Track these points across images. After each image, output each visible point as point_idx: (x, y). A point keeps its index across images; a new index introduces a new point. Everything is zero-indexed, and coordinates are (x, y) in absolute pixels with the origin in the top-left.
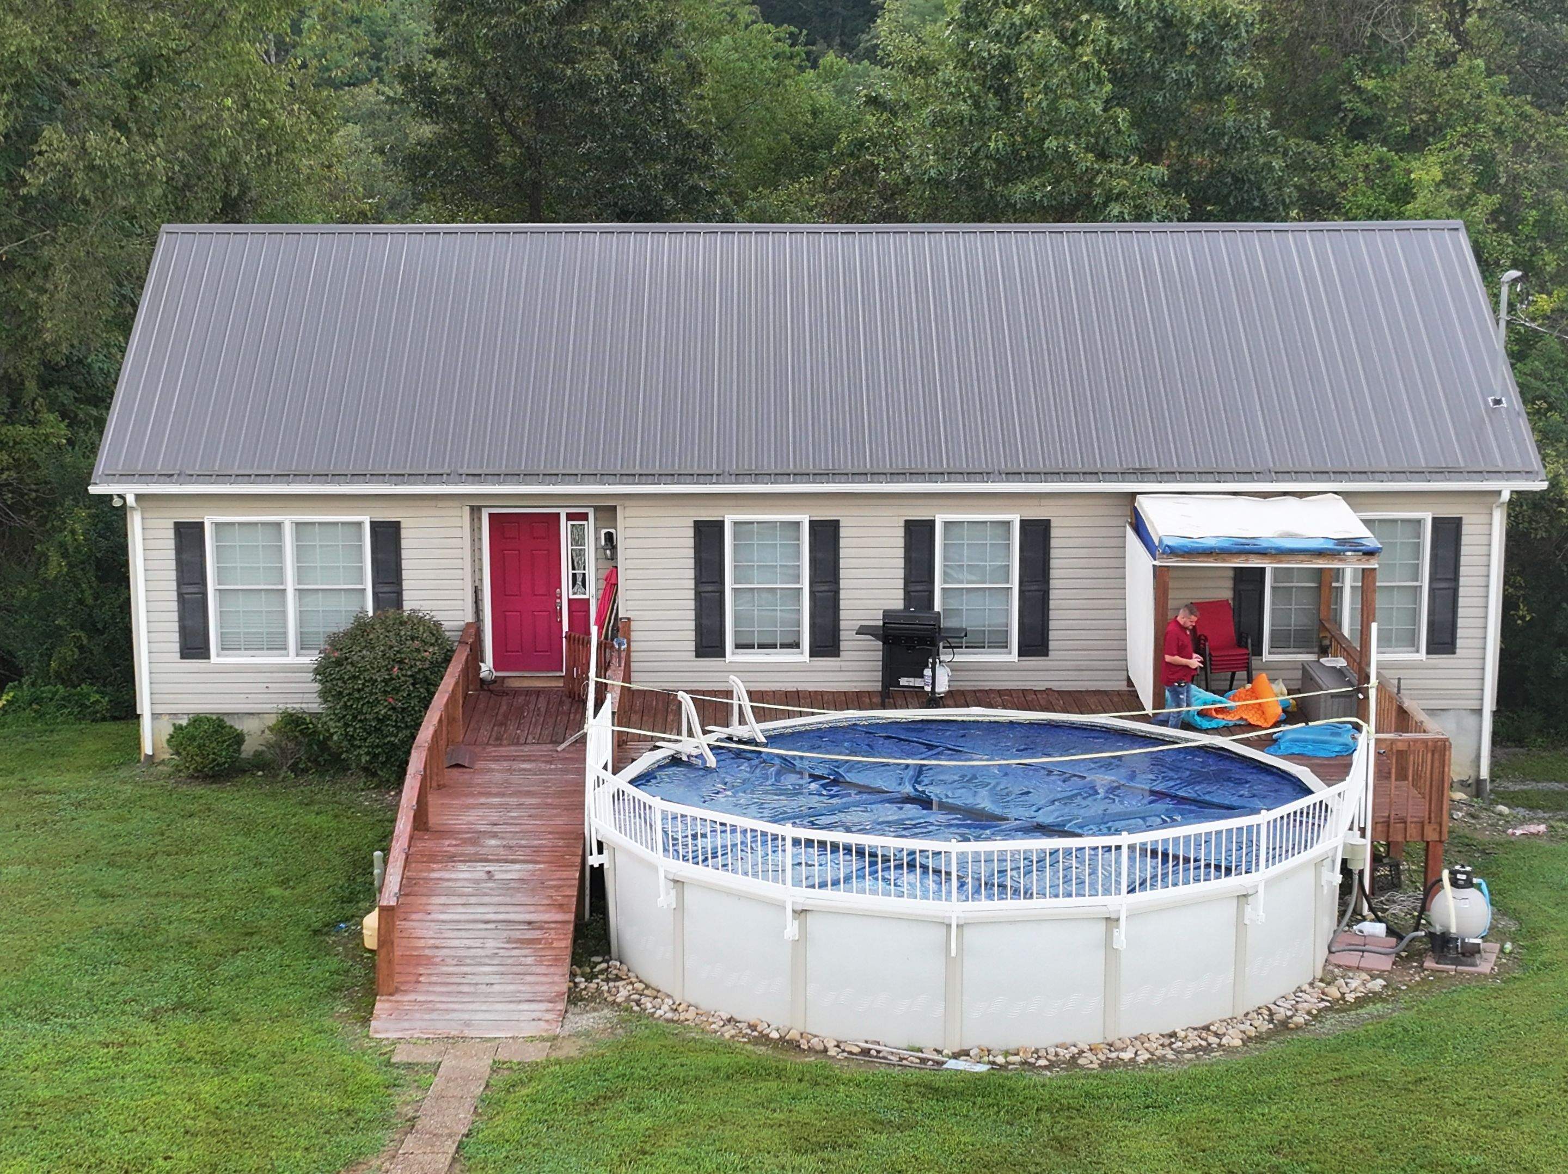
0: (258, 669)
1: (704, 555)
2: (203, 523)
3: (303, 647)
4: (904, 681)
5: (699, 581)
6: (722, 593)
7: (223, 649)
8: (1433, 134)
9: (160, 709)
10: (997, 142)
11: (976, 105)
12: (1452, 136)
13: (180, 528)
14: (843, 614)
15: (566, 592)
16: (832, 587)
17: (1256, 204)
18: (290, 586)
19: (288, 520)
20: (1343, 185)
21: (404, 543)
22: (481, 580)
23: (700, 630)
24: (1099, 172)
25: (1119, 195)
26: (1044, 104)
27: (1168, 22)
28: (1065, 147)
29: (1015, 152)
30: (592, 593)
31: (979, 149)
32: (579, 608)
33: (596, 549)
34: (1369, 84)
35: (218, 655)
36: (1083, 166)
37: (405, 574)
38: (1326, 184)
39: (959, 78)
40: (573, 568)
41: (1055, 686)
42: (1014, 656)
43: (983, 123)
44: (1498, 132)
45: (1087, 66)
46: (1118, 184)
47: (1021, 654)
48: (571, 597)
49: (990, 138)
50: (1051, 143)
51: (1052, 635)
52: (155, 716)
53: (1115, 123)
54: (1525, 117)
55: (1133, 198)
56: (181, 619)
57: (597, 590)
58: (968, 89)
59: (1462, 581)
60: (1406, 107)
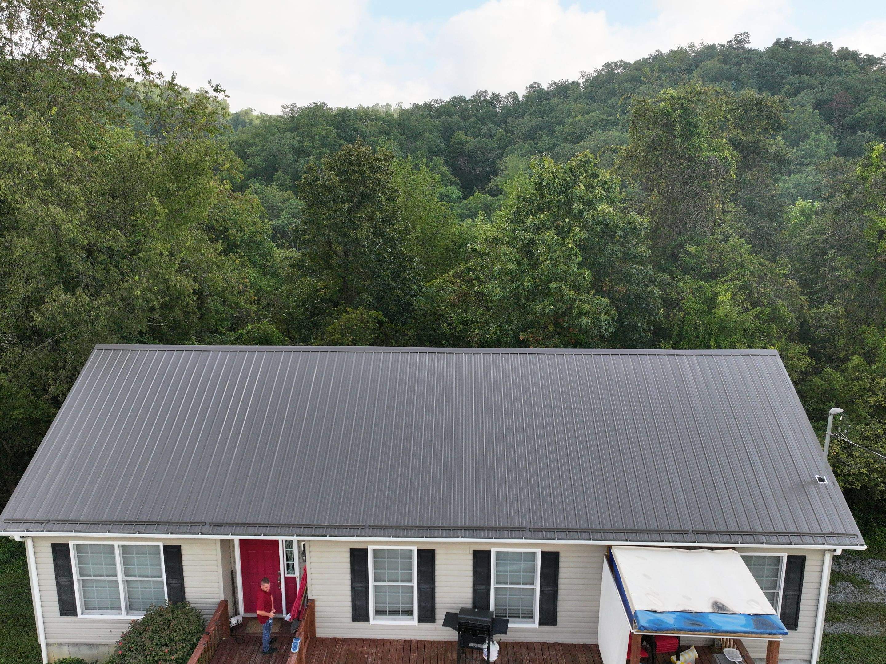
0: (105, 622)
1: (356, 568)
2: (68, 544)
3: (131, 608)
4: (471, 645)
5: (353, 581)
6: (367, 588)
7: (86, 609)
8: (722, 273)
9: (50, 641)
10: (528, 283)
11: (518, 264)
12: (731, 275)
13: (55, 547)
14: (437, 600)
15: (283, 573)
16: (431, 586)
17: (644, 306)
18: (120, 577)
19: (116, 544)
20: (683, 298)
21: (184, 558)
22: (235, 567)
23: (355, 607)
24: (576, 300)
25: (585, 313)
26: (550, 266)
27: (606, 225)
28: (560, 287)
29: (536, 286)
30: (297, 574)
31: (519, 286)
32: (290, 582)
33: (299, 552)
34: (693, 250)
35: (82, 613)
36: (568, 297)
37: (185, 574)
38: (674, 295)
39: (510, 252)
40: (287, 560)
41: (560, 641)
42: (536, 625)
43: (521, 272)
44: (752, 273)
45: (571, 249)
46: (586, 307)
47: (540, 624)
48: (287, 576)
49: (524, 280)
50: (553, 285)
51: (559, 614)
52: (47, 645)
53: (584, 276)
54: (762, 265)
55: (593, 314)
56: (59, 595)
57: (300, 574)
58: (514, 257)
59: (804, 591)
60: (709, 261)
